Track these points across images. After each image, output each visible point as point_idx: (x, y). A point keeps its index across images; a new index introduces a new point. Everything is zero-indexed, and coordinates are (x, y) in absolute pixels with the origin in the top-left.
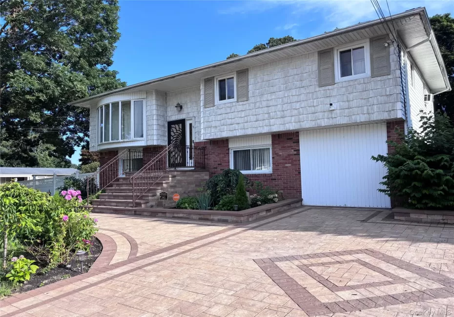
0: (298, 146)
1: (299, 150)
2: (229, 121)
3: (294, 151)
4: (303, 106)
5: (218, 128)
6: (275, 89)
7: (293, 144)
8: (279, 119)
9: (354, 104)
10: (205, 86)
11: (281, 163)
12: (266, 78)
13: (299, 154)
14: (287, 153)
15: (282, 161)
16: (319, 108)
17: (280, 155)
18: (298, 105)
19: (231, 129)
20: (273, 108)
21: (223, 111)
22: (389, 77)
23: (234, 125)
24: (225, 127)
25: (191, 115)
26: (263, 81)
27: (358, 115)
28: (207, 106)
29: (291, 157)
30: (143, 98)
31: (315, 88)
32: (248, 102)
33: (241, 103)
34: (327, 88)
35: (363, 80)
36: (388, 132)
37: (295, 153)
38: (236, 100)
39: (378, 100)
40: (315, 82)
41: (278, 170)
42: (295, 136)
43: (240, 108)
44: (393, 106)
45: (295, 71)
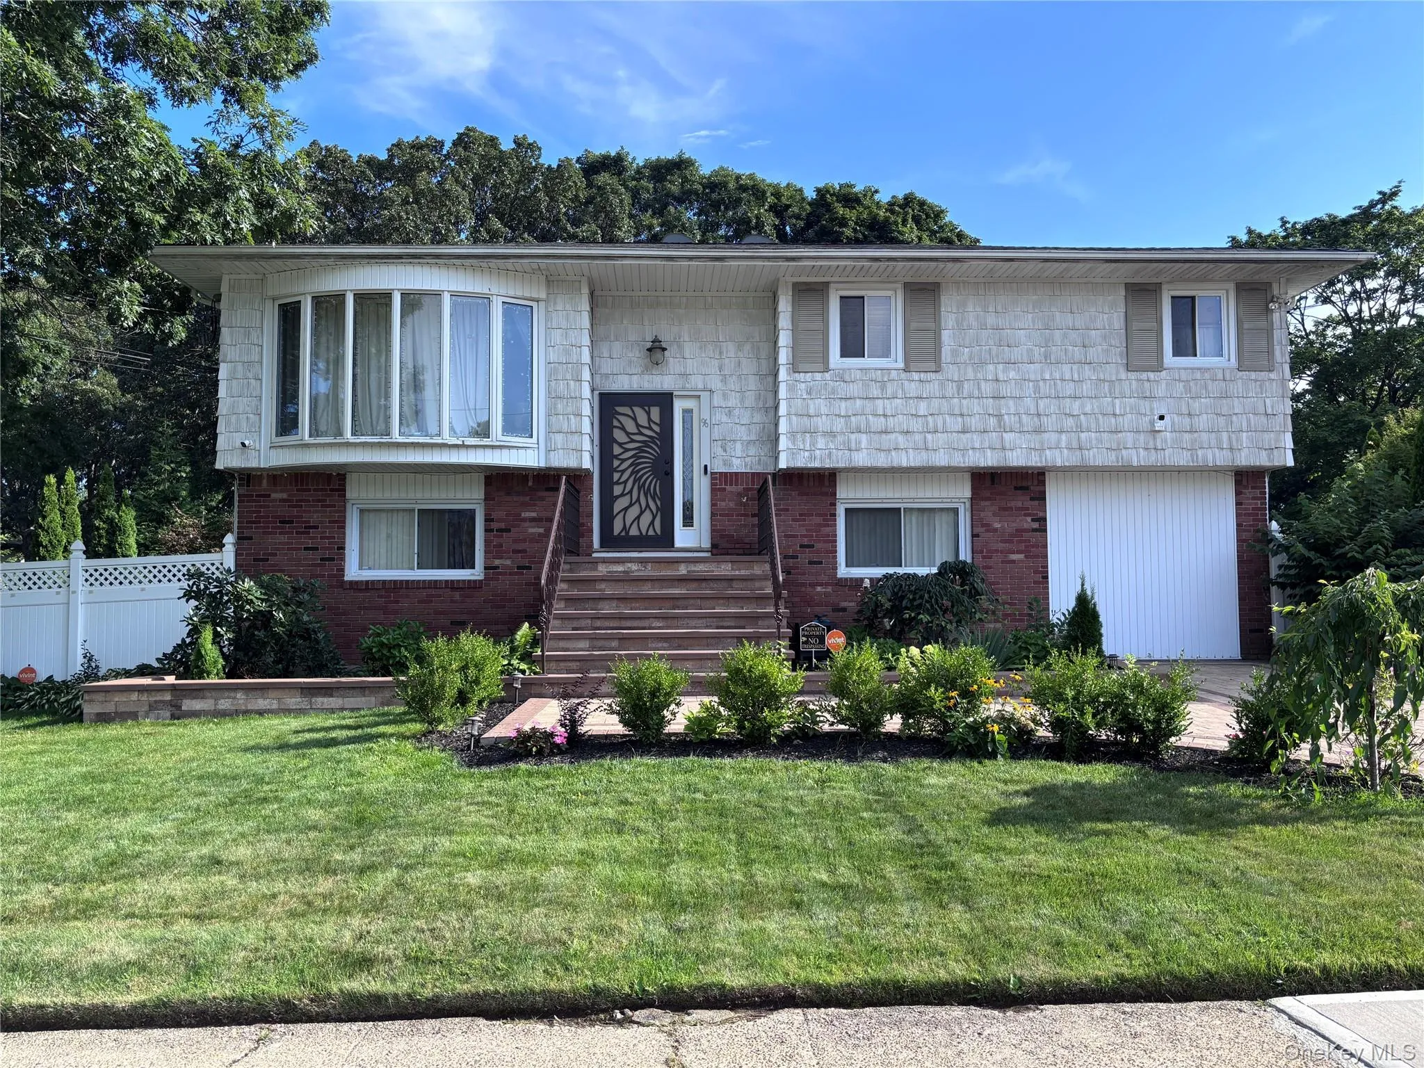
0: (1043, 508)
1: (1043, 520)
2: (878, 423)
3: (1033, 520)
4: (1088, 409)
5: (840, 438)
6: (1016, 354)
7: (1028, 504)
8: (1027, 436)
9: (1202, 422)
10: (795, 304)
11: (997, 551)
12: (991, 320)
13: (1045, 531)
14: (1014, 525)
15: (1001, 546)
16: (1126, 422)
17: (996, 530)
18: (1076, 407)
19: (885, 446)
20: (1011, 403)
21: (854, 389)
22: (1272, 376)
23: (893, 436)
24: (864, 438)
25: (697, 382)
26: (983, 327)
27: (1210, 450)
28: (801, 367)
29: (1026, 536)
30: (535, 295)
31: (1118, 372)
32: (939, 376)
33: (916, 376)
34: (1144, 376)
35: (1221, 371)
36: (1238, 493)
37: (1036, 525)
38: (901, 365)
39: (1249, 421)
40: (1117, 356)
41: (990, 567)
42: (1036, 482)
43: (912, 389)
44: (1277, 440)
45: (1069, 320)
